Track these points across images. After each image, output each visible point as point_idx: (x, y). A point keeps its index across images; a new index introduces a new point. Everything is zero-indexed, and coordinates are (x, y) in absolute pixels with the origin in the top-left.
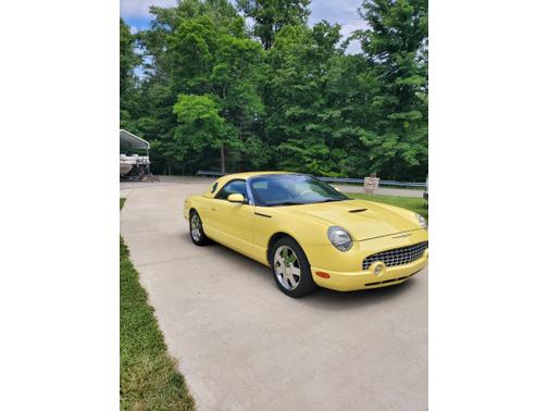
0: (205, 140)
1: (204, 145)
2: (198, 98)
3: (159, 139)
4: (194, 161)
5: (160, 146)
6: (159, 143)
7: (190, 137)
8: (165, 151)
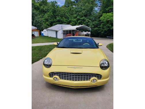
0: (109, 27)
1: (108, 28)
2: (108, 14)
3: (98, 27)
4: (106, 33)
5: (98, 29)
6: (98, 28)
7: (104, 26)
8: (99, 31)
